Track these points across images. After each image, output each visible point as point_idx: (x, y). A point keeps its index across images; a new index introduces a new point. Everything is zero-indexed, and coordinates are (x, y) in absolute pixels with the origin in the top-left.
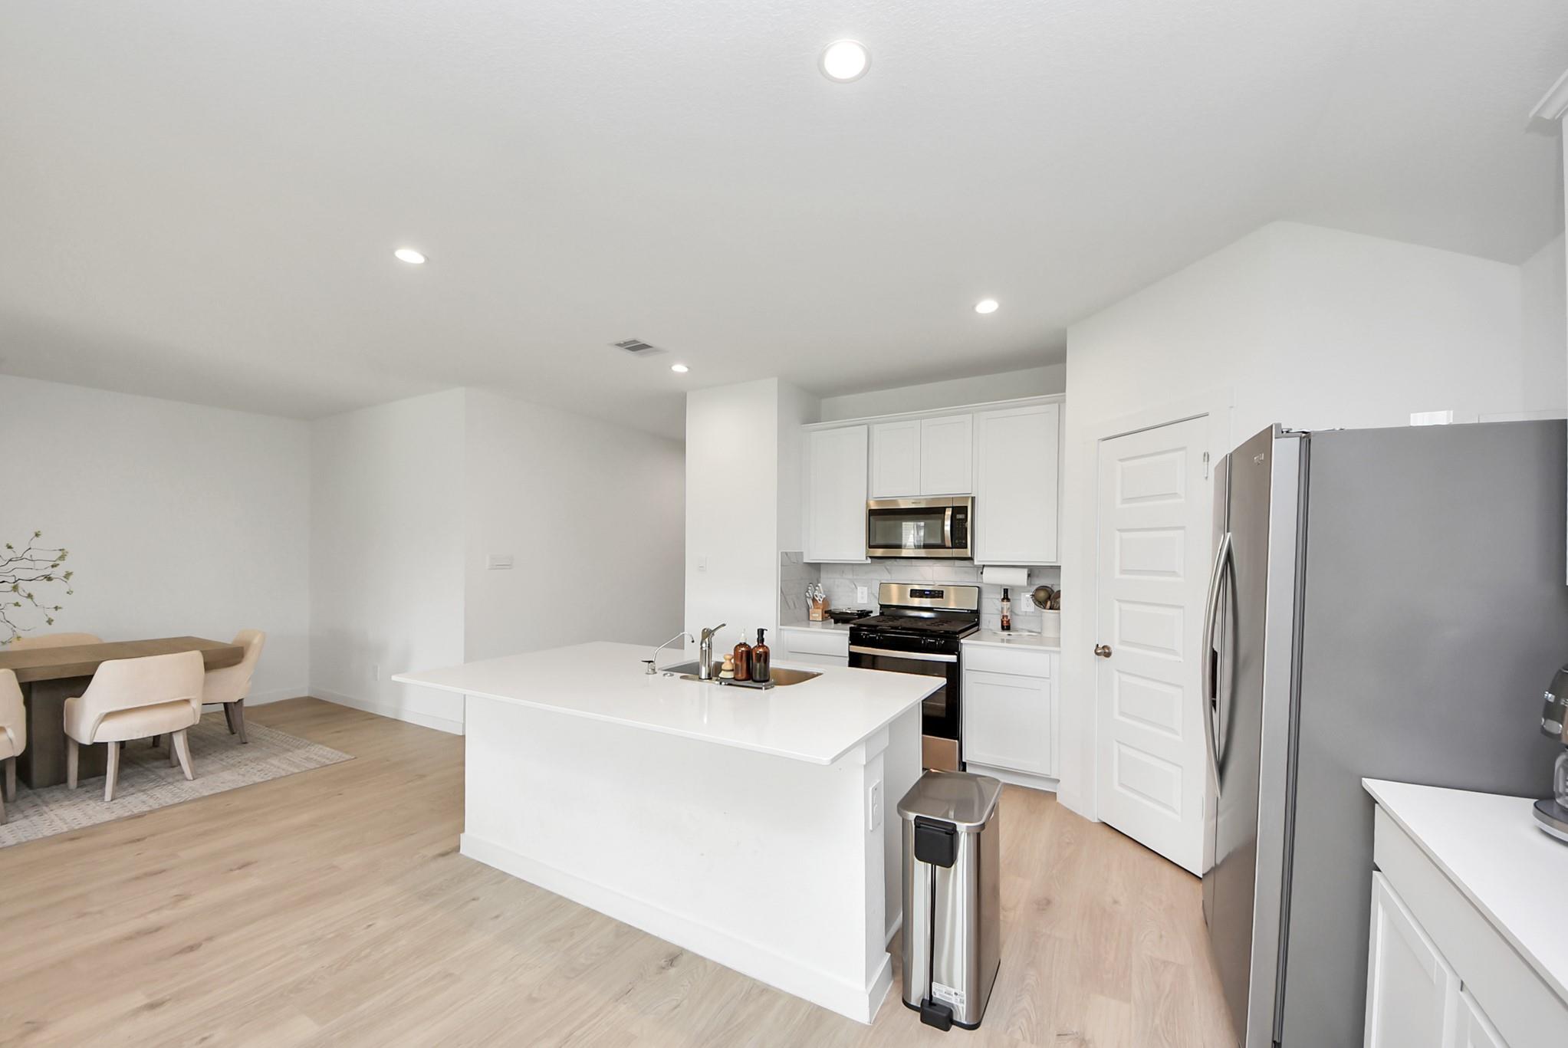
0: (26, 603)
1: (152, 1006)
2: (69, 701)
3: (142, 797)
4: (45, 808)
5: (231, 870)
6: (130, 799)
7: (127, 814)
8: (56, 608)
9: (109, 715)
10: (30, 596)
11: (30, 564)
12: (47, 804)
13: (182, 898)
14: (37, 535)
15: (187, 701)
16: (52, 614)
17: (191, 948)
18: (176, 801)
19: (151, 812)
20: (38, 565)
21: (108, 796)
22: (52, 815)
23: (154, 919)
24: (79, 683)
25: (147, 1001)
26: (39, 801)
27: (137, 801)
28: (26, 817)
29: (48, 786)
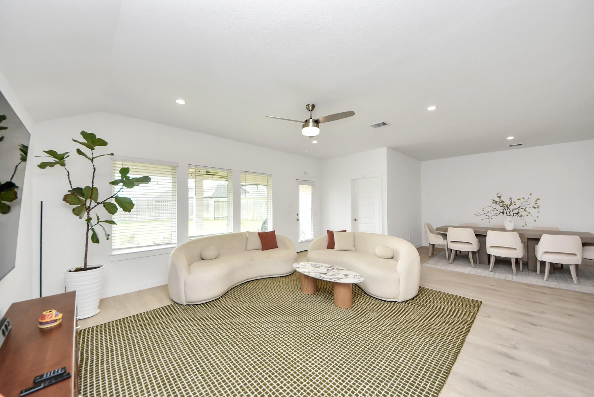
0: (529, 214)
1: (513, 329)
2: (536, 245)
3: (556, 283)
4: (528, 276)
5: (565, 314)
6: (552, 282)
7: (548, 286)
8: (537, 217)
9: (546, 252)
10: (529, 213)
11: (529, 203)
12: (529, 275)
13: (543, 313)
14: (531, 194)
15: (575, 255)
16: (536, 219)
17: (534, 325)
18: (567, 289)
19: (555, 288)
20: (531, 203)
21: (545, 279)
22: (528, 279)
23: (531, 313)
24: (537, 240)
25: (513, 328)
26: (528, 274)
27: (553, 284)
28: (522, 276)
29: (532, 271)
